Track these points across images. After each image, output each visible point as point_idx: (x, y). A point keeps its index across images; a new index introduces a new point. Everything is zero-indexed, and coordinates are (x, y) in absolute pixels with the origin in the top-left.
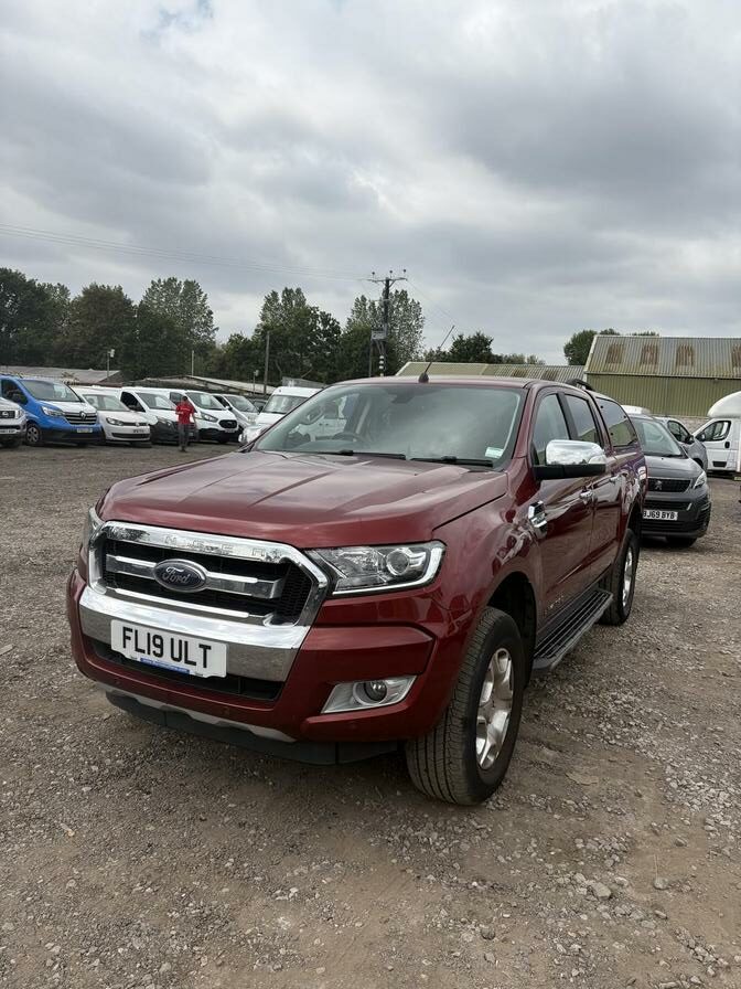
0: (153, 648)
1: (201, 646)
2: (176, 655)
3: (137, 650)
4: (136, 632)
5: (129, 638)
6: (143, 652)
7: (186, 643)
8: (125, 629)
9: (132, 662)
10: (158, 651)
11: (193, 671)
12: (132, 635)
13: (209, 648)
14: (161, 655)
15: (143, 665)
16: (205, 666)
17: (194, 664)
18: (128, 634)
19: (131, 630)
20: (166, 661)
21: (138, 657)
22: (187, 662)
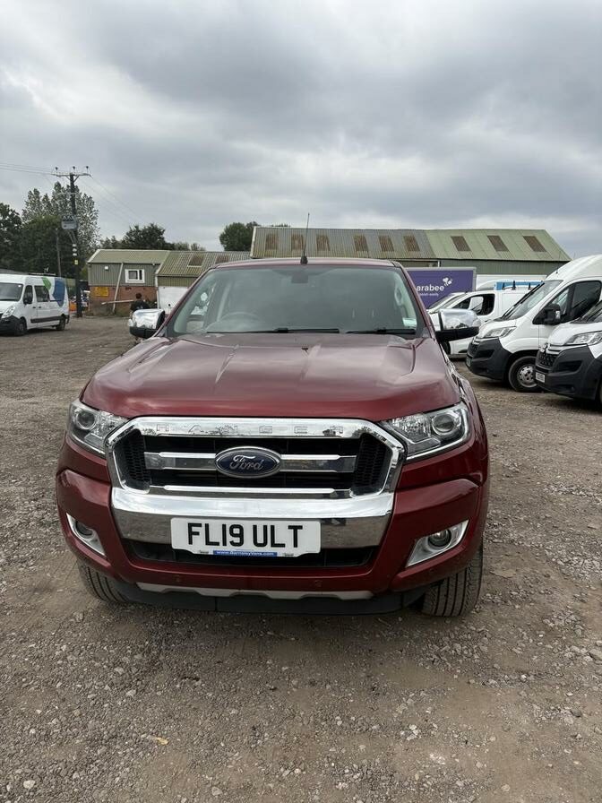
0: (229, 538)
1: (290, 527)
2: (260, 540)
3: (208, 543)
4: (207, 526)
5: (197, 533)
6: (217, 544)
7: (273, 527)
8: (190, 525)
9: (202, 557)
10: (237, 540)
11: (281, 552)
12: (202, 530)
13: (301, 527)
14: (241, 543)
15: (217, 558)
16: (296, 545)
17: (283, 545)
18: (194, 529)
19: (200, 525)
20: (248, 548)
21: (210, 550)
22: (273, 545)
